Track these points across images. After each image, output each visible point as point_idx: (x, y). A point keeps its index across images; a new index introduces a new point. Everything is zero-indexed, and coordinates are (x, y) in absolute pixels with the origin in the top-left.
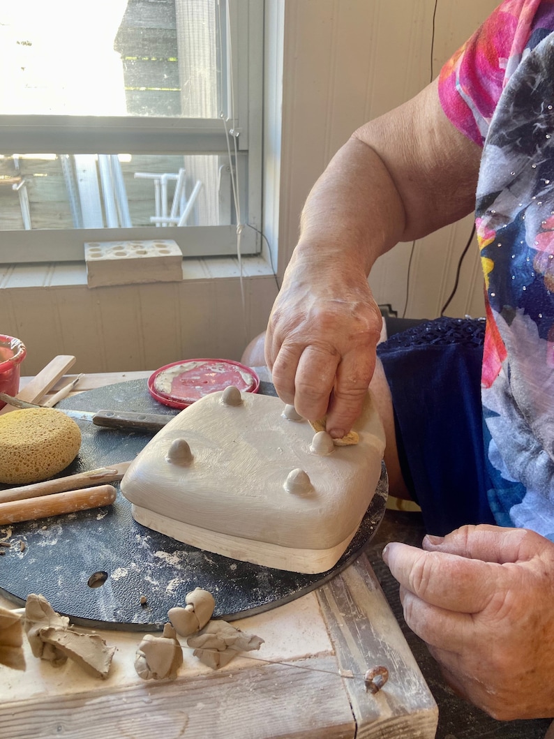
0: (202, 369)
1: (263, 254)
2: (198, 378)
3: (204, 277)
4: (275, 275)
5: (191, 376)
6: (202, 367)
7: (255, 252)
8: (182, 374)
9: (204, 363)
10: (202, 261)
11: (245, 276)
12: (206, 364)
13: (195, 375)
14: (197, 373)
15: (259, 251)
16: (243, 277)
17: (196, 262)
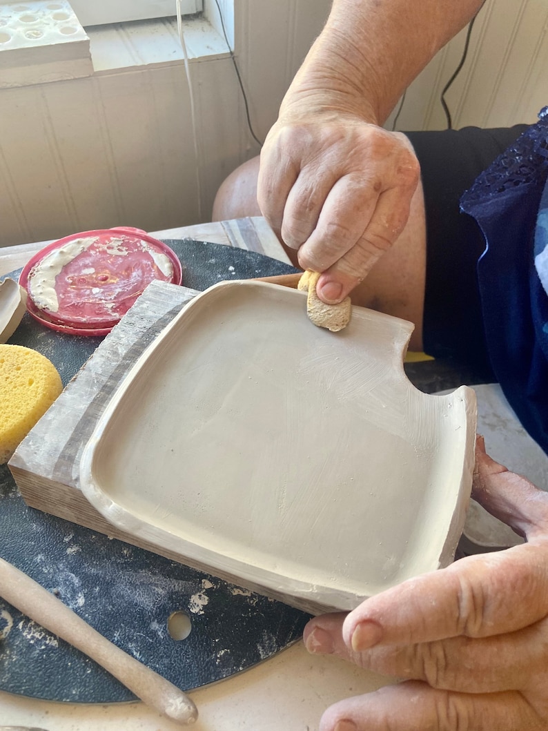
0: (92, 252)
1: (207, 14)
2: (92, 270)
3: (132, 64)
4: (231, 53)
5: (80, 269)
6: (92, 247)
7: (195, 12)
8: (66, 268)
9: (94, 239)
10: (121, 31)
11: (191, 57)
12: (97, 242)
13: (86, 266)
14: (88, 261)
15: (200, 9)
16: (189, 60)
17: (113, 33)
